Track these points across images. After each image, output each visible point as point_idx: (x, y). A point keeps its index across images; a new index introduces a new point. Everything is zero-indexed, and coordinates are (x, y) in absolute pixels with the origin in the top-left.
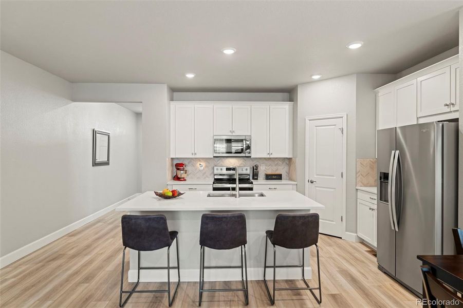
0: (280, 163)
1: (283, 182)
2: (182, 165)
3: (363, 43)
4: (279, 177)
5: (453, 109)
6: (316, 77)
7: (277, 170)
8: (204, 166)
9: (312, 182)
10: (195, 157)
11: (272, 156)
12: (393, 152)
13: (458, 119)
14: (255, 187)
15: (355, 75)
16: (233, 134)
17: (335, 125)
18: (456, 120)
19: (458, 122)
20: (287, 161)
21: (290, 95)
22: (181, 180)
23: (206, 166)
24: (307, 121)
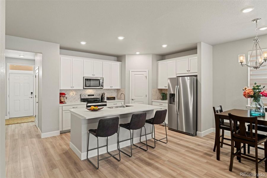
0: (113, 91)
1: (116, 100)
2: (64, 94)
3: (167, 45)
4: (114, 98)
5: (189, 72)
6: (138, 53)
7: (112, 95)
8: (75, 94)
9: (133, 100)
10: (73, 89)
11: (112, 88)
12: (176, 86)
13: (197, 75)
14: (107, 104)
15: (151, 55)
16: (94, 76)
17: (143, 75)
18: (196, 76)
19: (197, 77)
20: (116, 91)
21: (117, 58)
22: (64, 103)
23: (76, 94)
24: (130, 72)
